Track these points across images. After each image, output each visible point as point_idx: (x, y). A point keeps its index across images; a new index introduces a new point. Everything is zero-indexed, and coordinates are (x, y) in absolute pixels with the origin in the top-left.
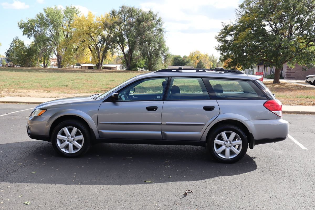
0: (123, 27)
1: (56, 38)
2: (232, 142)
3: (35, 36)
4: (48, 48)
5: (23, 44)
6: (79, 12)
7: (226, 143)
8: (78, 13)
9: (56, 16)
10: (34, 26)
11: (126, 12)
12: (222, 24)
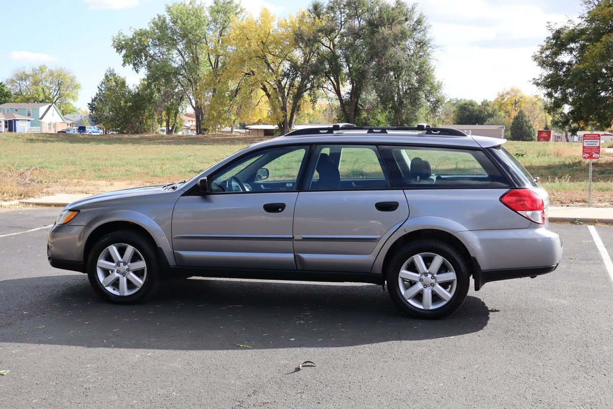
0: (337, 40)
1: (192, 69)
2: (435, 275)
3: (149, 67)
4: (177, 90)
5: (123, 83)
6: (242, 10)
7: (423, 277)
8: (239, 12)
9: (191, 20)
10: (146, 44)
11: (345, 6)
12: (548, 25)
